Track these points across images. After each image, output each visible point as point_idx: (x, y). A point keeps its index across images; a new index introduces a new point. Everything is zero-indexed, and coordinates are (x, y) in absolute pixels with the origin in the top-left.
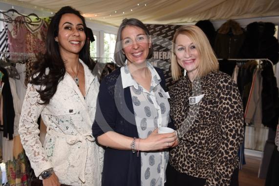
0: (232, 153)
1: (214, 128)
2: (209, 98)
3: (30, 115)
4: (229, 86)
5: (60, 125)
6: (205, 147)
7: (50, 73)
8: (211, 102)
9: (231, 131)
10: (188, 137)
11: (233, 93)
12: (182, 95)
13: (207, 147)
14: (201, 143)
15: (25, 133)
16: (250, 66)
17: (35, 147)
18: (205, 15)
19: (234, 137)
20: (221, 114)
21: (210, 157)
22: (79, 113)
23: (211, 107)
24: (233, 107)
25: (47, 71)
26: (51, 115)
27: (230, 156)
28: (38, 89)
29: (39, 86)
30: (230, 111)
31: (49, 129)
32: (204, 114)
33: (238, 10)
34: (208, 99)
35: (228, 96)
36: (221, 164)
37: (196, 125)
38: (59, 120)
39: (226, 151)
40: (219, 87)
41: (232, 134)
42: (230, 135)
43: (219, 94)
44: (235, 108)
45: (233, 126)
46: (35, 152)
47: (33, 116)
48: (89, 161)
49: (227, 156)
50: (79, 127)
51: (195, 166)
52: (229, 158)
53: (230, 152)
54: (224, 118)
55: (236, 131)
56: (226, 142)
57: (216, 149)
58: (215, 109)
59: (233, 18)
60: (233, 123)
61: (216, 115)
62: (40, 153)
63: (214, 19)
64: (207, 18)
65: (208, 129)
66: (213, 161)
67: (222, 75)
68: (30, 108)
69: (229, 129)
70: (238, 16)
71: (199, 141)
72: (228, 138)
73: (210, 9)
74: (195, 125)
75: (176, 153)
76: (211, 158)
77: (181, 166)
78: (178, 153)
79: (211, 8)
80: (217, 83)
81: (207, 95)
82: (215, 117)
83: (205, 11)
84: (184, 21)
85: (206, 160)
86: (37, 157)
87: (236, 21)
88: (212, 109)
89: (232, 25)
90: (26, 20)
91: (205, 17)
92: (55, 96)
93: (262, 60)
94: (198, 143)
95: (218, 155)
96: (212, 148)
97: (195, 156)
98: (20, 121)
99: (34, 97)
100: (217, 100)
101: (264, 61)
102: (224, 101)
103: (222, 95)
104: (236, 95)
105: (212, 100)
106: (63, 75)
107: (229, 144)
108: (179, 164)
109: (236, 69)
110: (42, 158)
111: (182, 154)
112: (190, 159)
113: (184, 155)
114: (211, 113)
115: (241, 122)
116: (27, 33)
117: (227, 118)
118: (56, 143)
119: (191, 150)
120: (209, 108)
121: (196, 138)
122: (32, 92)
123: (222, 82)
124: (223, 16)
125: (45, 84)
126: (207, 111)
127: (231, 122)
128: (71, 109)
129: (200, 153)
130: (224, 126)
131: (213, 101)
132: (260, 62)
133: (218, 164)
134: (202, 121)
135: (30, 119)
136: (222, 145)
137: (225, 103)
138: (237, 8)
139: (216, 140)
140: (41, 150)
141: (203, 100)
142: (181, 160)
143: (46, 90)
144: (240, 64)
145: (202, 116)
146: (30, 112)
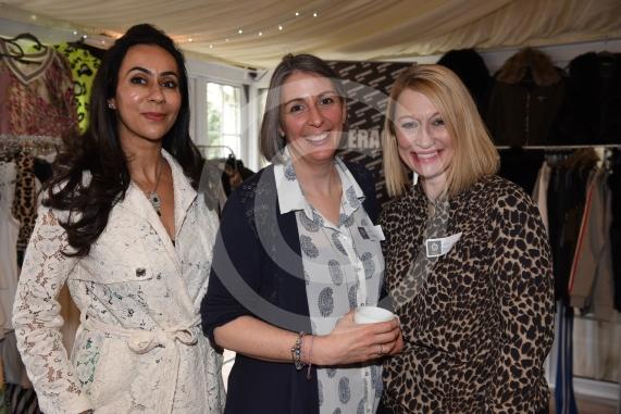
0: (529, 374)
1: (483, 313)
2: (471, 240)
3: (42, 280)
4: (520, 212)
5: (113, 307)
6: (463, 357)
7: (93, 182)
8: (475, 252)
9: (524, 319)
10: (422, 334)
11: (528, 230)
12: (408, 233)
13: (468, 357)
14: (451, 348)
15: (29, 326)
16: (579, 164)
17: (50, 360)
18: (463, 36)
19: (531, 335)
20: (499, 278)
21: (476, 383)
22: (159, 277)
23: (476, 263)
24: (527, 263)
25: (87, 178)
26: (93, 283)
27: (524, 381)
28: (64, 220)
29: (67, 213)
30: (521, 273)
31: (87, 317)
32: (460, 281)
33: (548, 24)
34: (468, 243)
35: (517, 238)
36: (502, 402)
37: (441, 306)
38: (113, 295)
39: (513, 369)
40: (494, 215)
41: (527, 328)
42: (523, 330)
43: (496, 232)
44: (534, 265)
45: (528, 307)
46: (52, 370)
47: (50, 283)
48: (180, 395)
49: (517, 380)
50: (158, 312)
51: (440, 405)
52: (522, 386)
53: (525, 371)
54: (508, 289)
55: (537, 320)
56: (512, 346)
57: (489, 362)
58: (486, 267)
59: (535, 43)
60: (529, 302)
61: (488, 281)
62: (64, 375)
63: (486, 46)
64: (469, 45)
65: (470, 316)
66: (483, 393)
67: (504, 185)
68: (42, 265)
69: (520, 315)
70: (547, 37)
71: (447, 343)
72: (517, 336)
73: (476, 22)
74: (438, 307)
75: (394, 375)
76: (479, 386)
77: (407, 406)
78: (400, 375)
79: (478, 20)
80: (491, 205)
81: (467, 234)
82: (486, 287)
83: (464, 26)
84: (411, 50)
85: (468, 390)
86: (57, 382)
87: (542, 50)
88: (478, 266)
89: (531, 61)
90: (8, 49)
91: (463, 41)
92: (104, 237)
93: (609, 149)
94: (445, 348)
95: (495, 380)
96: (482, 361)
97: (440, 380)
98: (17, 296)
99: (52, 240)
100: (490, 245)
101: (614, 150)
102: (506, 249)
103: (502, 235)
104: (536, 236)
105: (478, 247)
106: (124, 188)
107: (520, 351)
108: (404, 403)
109: (543, 170)
110: (68, 384)
111: (409, 376)
112: (430, 389)
113: (415, 379)
114: (476, 277)
115: (548, 300)
116: (11, 84)
117: (514, 290)
118: (104, 350)
119: (431, 366)
120: (471, 264)
121: (440, 337)
122: (49, 227)
123: (502, 204)
124: (509, 37)
125: (82, 209)
126: (468, 274)
127: (524, 300)
128: (141, 267)
129: (452, 373)
130: (507, 309)
131: (482, 248)
132: (605, 152)
133: (496, 402)
134: (456, 297)
135: (42, 292)
136: (503, 354)
137: (508, 253)
138: (544, 19)
139: (489, 341)
140: (64, 367)
141: (458, 246)
142: (407, 391)
143: (81, 223)
144: (555, 157)
145: (454, 284)
146: (42, 274)
